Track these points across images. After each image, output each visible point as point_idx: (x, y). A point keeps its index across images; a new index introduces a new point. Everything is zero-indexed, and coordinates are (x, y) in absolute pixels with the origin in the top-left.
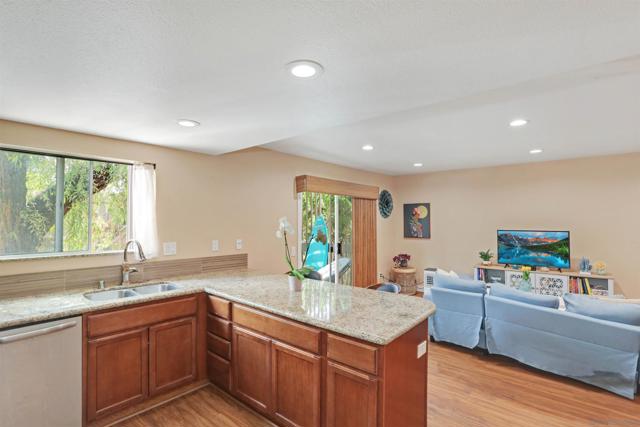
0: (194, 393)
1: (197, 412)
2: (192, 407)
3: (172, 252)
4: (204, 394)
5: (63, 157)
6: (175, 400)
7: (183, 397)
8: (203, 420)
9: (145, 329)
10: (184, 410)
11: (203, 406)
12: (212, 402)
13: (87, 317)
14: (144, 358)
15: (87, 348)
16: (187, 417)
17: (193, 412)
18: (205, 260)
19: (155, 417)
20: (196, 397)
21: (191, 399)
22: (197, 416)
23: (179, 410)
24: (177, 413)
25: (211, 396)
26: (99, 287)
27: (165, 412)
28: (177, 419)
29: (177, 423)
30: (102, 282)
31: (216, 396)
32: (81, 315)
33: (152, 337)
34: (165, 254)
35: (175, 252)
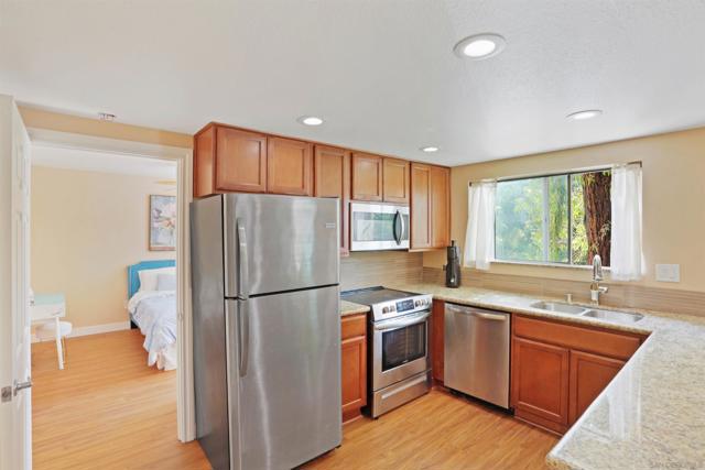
9: (566, 350)
13: (515, 316)
15: (513, 343)
26: (566, 299)
30: (569, 296)
33: (574, 363)
34: (658, 278)
35: (677, 280)
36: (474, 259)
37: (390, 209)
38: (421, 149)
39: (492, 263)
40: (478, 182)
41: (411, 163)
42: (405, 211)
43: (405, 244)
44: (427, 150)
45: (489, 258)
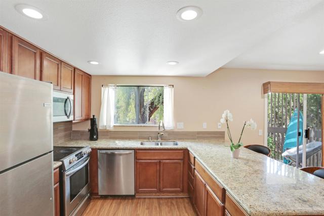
0: (182, 198)
1: (178, 208)
2: (177, 204)
3: (181, 127)
4: (186, 200)
5: (139, 86)
6: (172, 198)
7: (176, 198)
8: (178, 212)
9: (158, 161)
10: (173, 204)
11: (182, 206)
12: (187, 205)
13: (136, 150)
14: (158, 174)
15: (136, 163)
16: (173, 208)
17: (176, 207)
18: (199, 133)
19: (161, 201)
20: (181, 200)
21: (178, 200)
22: (177, 210)
23: (172, 203)
24: (169, 204)
25: (188, 203)
26: (149, 140)
27: (166, 201)
28: (168, 207)
29: (167, 208)
30: (150, 138)
31: (190, 204)
32: (134, 149)
33: (162, 165)
34: (178, 128)
35: (183, 128)
36: (105, 124)
37: (64, 96)
38: (89, 62)
39: (114, 126)
40: (107, 86)
41: (75, 69)
42: (71, 97)
43: (71, 118)
44: (92, 63)
45: (112, 124)
